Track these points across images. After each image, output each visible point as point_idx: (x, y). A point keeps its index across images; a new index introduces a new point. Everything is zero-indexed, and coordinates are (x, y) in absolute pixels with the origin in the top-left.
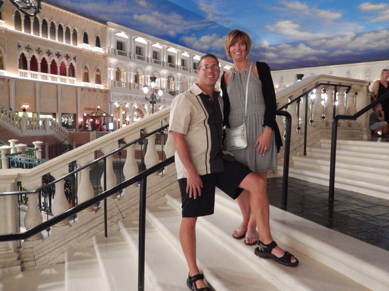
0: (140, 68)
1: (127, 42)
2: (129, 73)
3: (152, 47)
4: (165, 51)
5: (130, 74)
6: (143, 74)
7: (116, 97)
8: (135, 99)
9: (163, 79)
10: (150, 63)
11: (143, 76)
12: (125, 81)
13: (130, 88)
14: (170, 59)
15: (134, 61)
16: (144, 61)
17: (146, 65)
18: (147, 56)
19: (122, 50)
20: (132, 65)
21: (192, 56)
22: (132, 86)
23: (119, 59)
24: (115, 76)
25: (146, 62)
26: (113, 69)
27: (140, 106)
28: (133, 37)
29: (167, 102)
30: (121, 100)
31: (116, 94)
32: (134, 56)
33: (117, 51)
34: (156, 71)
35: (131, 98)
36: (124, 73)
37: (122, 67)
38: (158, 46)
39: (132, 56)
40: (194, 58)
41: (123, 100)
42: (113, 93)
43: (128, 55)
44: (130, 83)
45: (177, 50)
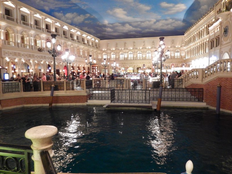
0: (25, 31)
1: (13, 9)
2: (16, 34)
3: (33, 16)
4: (44, 20)
5: (18, 36)
6: (28, 36)
7: (6, 53)
8: (23, 55)
9: (43, 41)
10: (33, 28)
11: (28, 38)
12: (13, 41)
13: (18, 46)
14: (47, 27)
15: (20, 26)
16: (28, 26)
17: (30, 30)
18: (30, 23)
19: (9, 16)
20: (19, 28)
21: (62, 26)
22: (20, 45)
23: (7, 22)
24: (5, 36)
25: (29, 27)
26: (3, 31)
27: (26, 61)
28: (19, 7)
29: (47, 58)
30: (11, 56)
31: (7, 51)
32: (20, 21)
33: (6, 16)
34: (38, 35)
35: (19, 55)
36: (12, 35)
37: (10, 30)
38: (38, 16)
39: (19, 21)
40: (64, 27)
41: (13, 56)
42: (5, 50)
43: (15, 20)
44: (18, 43)
45: (52, 20)
